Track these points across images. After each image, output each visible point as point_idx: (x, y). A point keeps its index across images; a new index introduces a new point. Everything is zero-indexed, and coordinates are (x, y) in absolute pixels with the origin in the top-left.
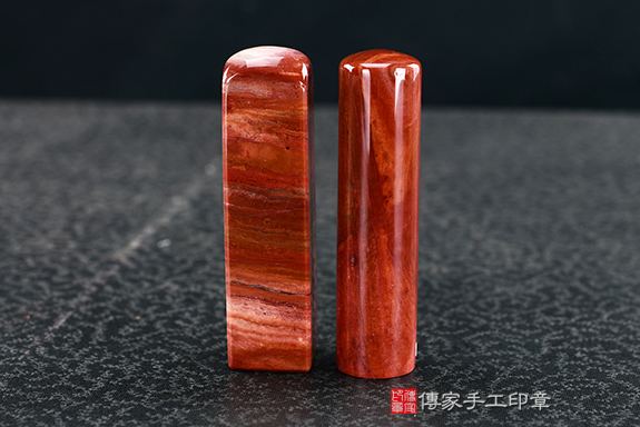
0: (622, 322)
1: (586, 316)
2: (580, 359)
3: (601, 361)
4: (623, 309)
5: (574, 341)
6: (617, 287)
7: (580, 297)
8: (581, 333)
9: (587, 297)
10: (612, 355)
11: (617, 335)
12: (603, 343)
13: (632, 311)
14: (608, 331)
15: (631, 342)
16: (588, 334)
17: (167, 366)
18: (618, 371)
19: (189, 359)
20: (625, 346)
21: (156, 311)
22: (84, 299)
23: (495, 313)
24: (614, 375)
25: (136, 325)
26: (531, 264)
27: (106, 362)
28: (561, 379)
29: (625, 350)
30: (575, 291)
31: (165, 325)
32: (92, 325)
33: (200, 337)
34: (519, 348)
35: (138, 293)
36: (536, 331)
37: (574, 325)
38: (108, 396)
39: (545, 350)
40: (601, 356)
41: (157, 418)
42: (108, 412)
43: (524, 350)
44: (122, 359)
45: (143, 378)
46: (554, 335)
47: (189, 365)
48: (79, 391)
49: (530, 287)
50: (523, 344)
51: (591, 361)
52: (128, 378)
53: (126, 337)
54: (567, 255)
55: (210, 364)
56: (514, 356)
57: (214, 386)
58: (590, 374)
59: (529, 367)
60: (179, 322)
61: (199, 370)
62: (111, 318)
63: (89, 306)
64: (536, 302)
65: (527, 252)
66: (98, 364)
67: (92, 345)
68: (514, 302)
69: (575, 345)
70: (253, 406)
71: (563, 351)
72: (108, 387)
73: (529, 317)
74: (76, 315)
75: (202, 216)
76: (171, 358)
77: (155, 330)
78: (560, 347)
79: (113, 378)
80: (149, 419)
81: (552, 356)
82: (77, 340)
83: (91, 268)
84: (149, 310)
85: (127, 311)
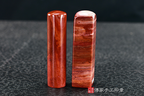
0: (126, 70)
1: (118, 69)
2: (116, 79)
3: (121, 79)
4: (126, 67)
5: (115, 75)
6: (125, 62)
7: (116, 65)
8: (116, 73)
9: (118, 65)
10: (123, 78)
11: (124, 73)
12: (121, 75)
13: (128, 68)
14: (122, 72)
15: (127, 75)
16: (118, 73)
17: (22, 81)
18: (125, 81)
19: (27, 79)
20: (126, 76)
21: (20, 68)
22: (3, 65)
23: (97, 68)
24: (123, 82)
25: (15, 71)
26: (105, 57)
27: (8, 80)
28: (112, 83)
29: (126, 77)
30: (115, 63)
31: (22, 71)
32: (5, 71)
33: (30, 74)
34: (102, 76)
35: (16, 64)
36: (106, 73)
37: (115, 71)
38: (9, 88)
39: (108, 77)
40: (121, 78)
41: (20, 93)
42: (9, 91)
43: (103, 77)
44: (12, 79)
45: (17, 84)
46: (110, 73)
47: (27, 80)
48: (2, 86)
49: (105, 62)
50: (103, 75)
51: (119, 79)
52: (13, 83)
53: (13, 74)
54: (113, 55)
55: (32, 80)
56: (101, 78)
57: (33, 85)
58: (118, 82)
59: (104, 81)
60: (25, 71)
61: (29, 82)
62: (10, 70)
63: (5, 67)
64: (106, 66)
65: (104, 55)
66: (7, 80)
67: (5, 76)
68: (101, 66)
69: (115, 76)
70: (42, 90)
71: (112, 77)
72: (9, 85)
73: (105, 69)
74: (2, 69)
75: (31, 47)
76: (23, 79)
77: (19, 72)
78: (112, 76)
79: (10, 84)
80: (18, 93)
81: (110, 78)
82: (2, 75)
83: (5, 59)
84: (19, 68)
85: (13, 68)
